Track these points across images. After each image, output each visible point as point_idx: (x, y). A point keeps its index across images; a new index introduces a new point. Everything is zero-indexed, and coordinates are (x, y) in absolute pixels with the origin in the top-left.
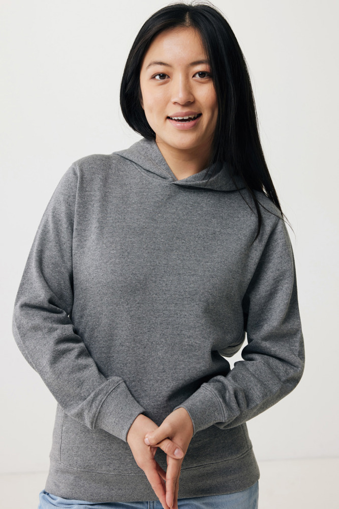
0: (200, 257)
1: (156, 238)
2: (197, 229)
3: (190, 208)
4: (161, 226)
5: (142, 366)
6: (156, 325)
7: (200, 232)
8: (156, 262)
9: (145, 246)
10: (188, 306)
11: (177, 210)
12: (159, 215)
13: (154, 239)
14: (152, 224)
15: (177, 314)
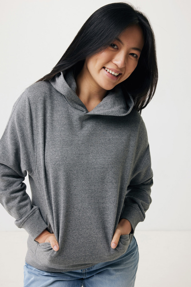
0: (105, 155)
1: (80, 147)
2: (100, 139)
3: (95, 126)
4: (81, 139)
5: (79, 221)
6: (85, 198)
7: (102, 140)
8: (82, 162)
9: (74, 153)
10: (101, 186)
11: (88, 128)
12: (79, 132)
13: (79, 148)
14: (76, 138)
15: (96, 191)
